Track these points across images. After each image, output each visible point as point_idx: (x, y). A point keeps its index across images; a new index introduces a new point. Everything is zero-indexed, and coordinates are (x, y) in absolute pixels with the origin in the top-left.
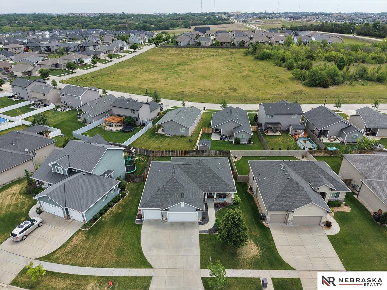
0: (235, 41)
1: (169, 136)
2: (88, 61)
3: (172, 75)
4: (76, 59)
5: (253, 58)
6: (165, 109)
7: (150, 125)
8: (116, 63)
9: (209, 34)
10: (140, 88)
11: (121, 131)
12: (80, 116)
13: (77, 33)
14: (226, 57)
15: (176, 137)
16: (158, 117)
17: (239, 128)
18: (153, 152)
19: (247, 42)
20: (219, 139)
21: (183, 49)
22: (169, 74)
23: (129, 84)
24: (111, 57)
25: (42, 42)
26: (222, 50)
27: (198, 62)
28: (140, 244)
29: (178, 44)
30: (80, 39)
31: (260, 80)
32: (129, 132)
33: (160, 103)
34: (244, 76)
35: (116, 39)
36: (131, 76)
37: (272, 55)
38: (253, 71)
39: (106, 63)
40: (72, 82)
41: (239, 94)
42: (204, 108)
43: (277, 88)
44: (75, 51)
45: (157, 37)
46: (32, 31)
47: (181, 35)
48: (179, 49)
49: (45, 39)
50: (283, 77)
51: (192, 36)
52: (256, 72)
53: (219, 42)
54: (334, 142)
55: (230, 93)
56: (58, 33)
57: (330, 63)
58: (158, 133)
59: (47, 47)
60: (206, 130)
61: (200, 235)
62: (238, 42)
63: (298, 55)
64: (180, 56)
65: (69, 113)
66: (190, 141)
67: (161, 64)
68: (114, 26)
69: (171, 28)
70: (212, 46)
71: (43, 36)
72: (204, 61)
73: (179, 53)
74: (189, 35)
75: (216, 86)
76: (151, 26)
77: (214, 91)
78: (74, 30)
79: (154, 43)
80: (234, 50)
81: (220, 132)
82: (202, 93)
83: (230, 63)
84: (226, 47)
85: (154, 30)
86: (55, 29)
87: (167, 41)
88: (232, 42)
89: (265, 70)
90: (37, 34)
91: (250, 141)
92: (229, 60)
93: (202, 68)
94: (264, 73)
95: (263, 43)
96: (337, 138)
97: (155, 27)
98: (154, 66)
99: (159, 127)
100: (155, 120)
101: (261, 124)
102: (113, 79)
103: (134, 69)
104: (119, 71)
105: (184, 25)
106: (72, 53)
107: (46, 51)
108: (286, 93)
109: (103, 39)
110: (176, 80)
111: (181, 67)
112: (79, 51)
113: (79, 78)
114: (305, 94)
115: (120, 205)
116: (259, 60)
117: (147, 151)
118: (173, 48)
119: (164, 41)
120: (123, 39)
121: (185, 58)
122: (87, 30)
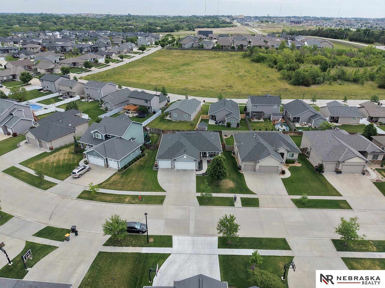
0: (235, 45)
1: (175, 121)
2: (102, 60)
3: (177, 74)
4: (92, 59)
5: (249, 60)
6: (171, 102)
7: (159, 113)
8: (127, 63)
9: (212, 38)
10: (150, 85)
11: (137, 116)
12: (102, 105)
13: (86, 34)
14: (226, 59)
15: (181, 122)
16: (166, 107)
17: (230, 114)
18: (163, 131)
19: (245, 46)
20: (214, 124)
21: (187, 51)
22: (174, 73)
23: (140, 81)
24: (122, 57)
25: (56, 43)
26: (222, 53)
27: (201, 63)
28: (157, 180)
29: (183, 46)
30: (91, 40)
31: (253, 79)
32: (143, 117)
33: (167, 97)
34: (240, 76)
35: (125, 41)
36: (141, 74)
37: (266, 58)
38: (248, 71)
39: (118, 62)
40: (90, 78)
41: (234, 91)
42: (204, 101)
43: (267, 86)
44: (89, 51)
45: (163, 40)
46: (42, 31)
47: (186, 38)
48: (184, 51)
49: (58, 40)
50: (273, 77)
51: (196, 39)
52: (251, 72)
53: (220, 45)
54: (304, 126)
55: (227, 90)
56: (68, 34)
57: (316, 65)
58: (166, 118)
59: (62, 47)
60: (205, 117)
61: (196, 176)
62: (237, 45)
63: (288, 58)
64: (185, 58)
65: (92, 103)
66: (192, 125)
67: (168, 64)
68: (121, 27)
69: (176, 31)
70: (214, 49)
71: (55, 36)
72: (206, 62)
73: (184, 54)
74: (193, 38)
75: (215, 84)
76: (157, 28)
77: (213, 88)
78: (82, 31)
79: (161, 45)
80: (233, 53)
81: (216, 118)
82: (203, 89)
83: (229, 65)
84: (227, 50)
85: (159, 32)
86: (64, 30)
87: (172, 43)
88: (232, 46)
89: (259, 71)
90: (48, 34)
91: (238, 125)
92: (228, 62)
93: (203, 69)
94: (258, 73)
95: (260, 47)
96: (307, 124)
97: (160, 29)
98: (161, 66)
99: (167, 114)
100: (163, 109)
101: (249, 113)
102: (125, 77)
103: (143, 68)
104: (130, 69)
105: (188, 28)
106: (85, 53)
107: (62, 51)
108: (274, 90)
109: (113, 41)
110: (181, 79)
111: (185, 67)
112: (92, 51)
113: (95, 75)
114: (289, 91)
115: (141, 160)
116: (255, 62)
117: (158, 130)
118: (178, 50)
119: (170, 43)
120: (132, 41)
121: (189, 59)
122: (95, 31)
